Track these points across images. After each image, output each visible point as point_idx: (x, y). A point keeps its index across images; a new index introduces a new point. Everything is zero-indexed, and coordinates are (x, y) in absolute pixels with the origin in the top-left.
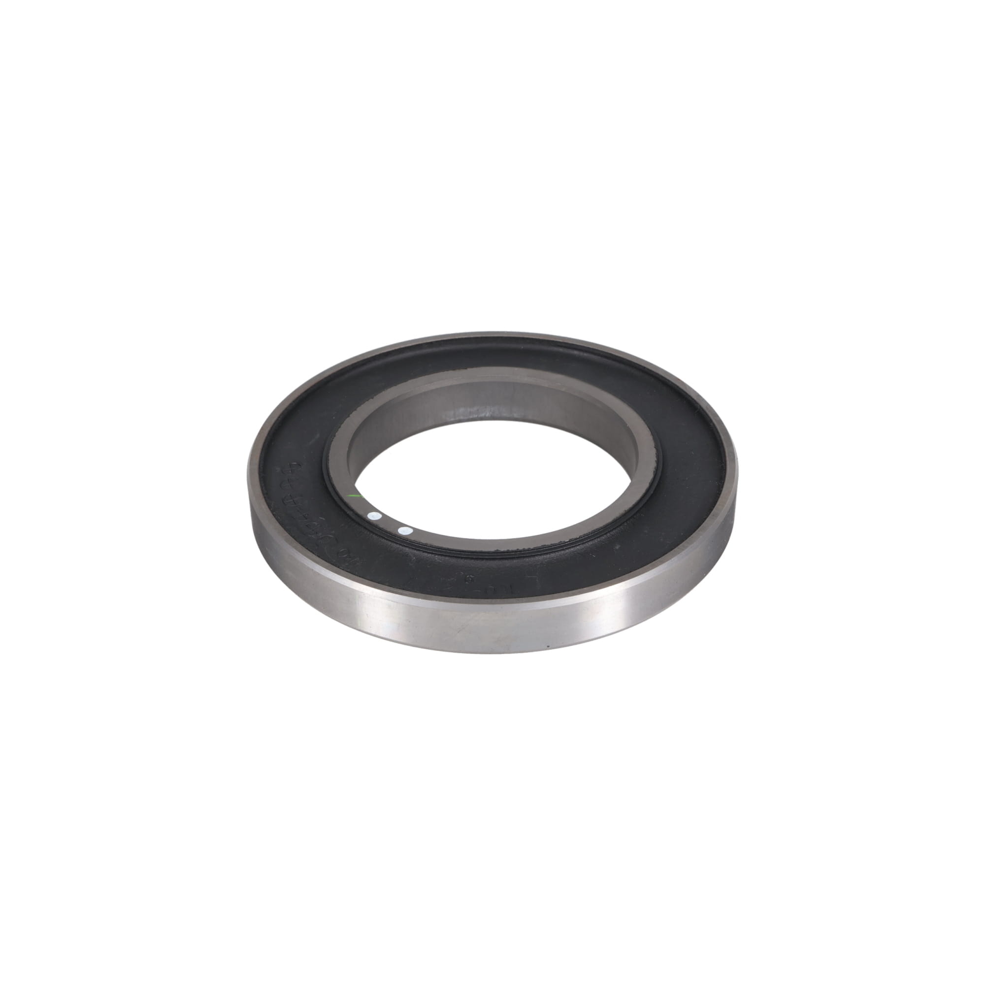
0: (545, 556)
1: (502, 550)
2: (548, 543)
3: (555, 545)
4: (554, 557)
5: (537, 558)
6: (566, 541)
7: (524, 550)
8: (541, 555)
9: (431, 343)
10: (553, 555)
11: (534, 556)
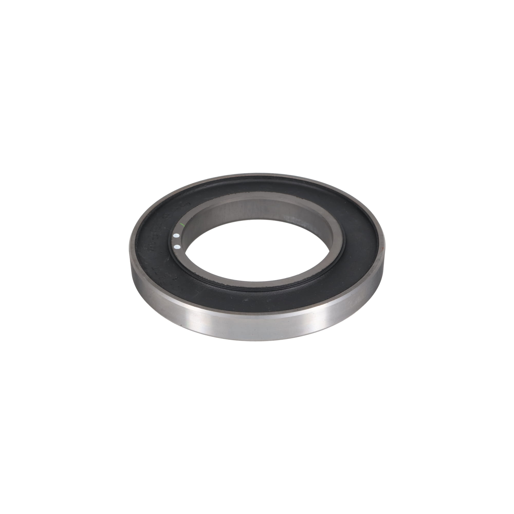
0: (211, 286)
1: (197, 274)
2: (216, 281)
3: (219, 284)
4: (214, 289)
5: (207, 285)
6: (225, 285)
7: (205, 279)
8: (209, 284)
9: (308, 182)
10: (215, 287)
11: (207, 283)
